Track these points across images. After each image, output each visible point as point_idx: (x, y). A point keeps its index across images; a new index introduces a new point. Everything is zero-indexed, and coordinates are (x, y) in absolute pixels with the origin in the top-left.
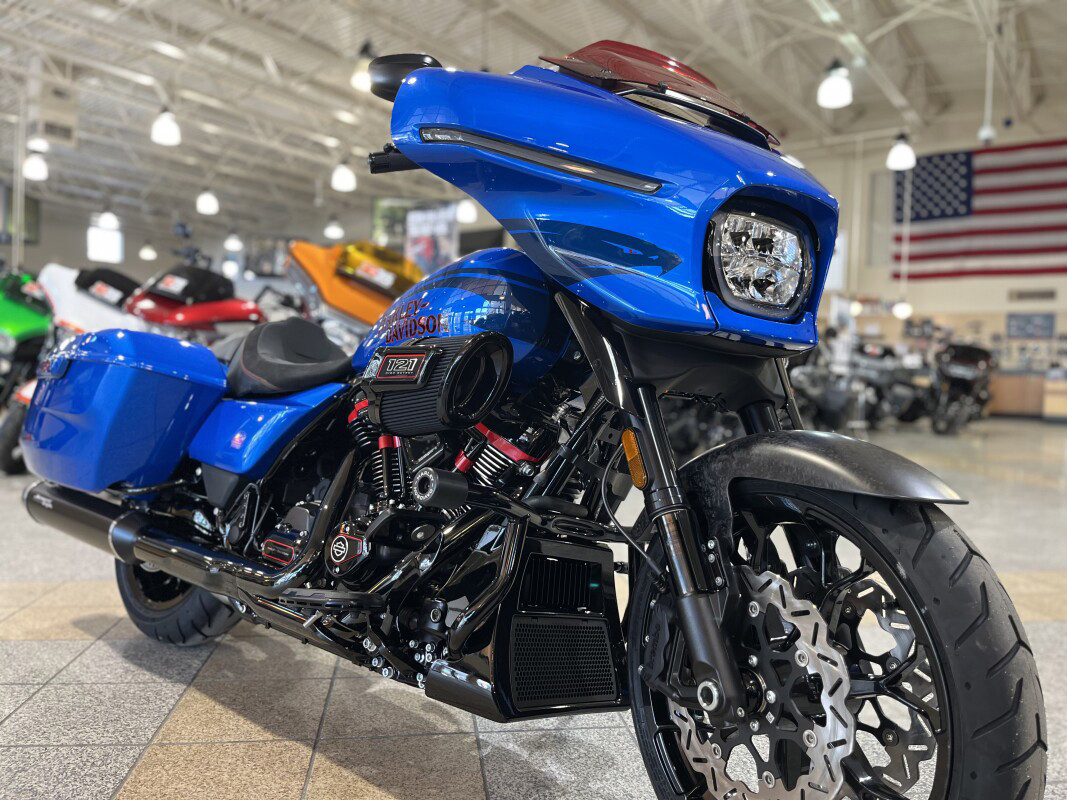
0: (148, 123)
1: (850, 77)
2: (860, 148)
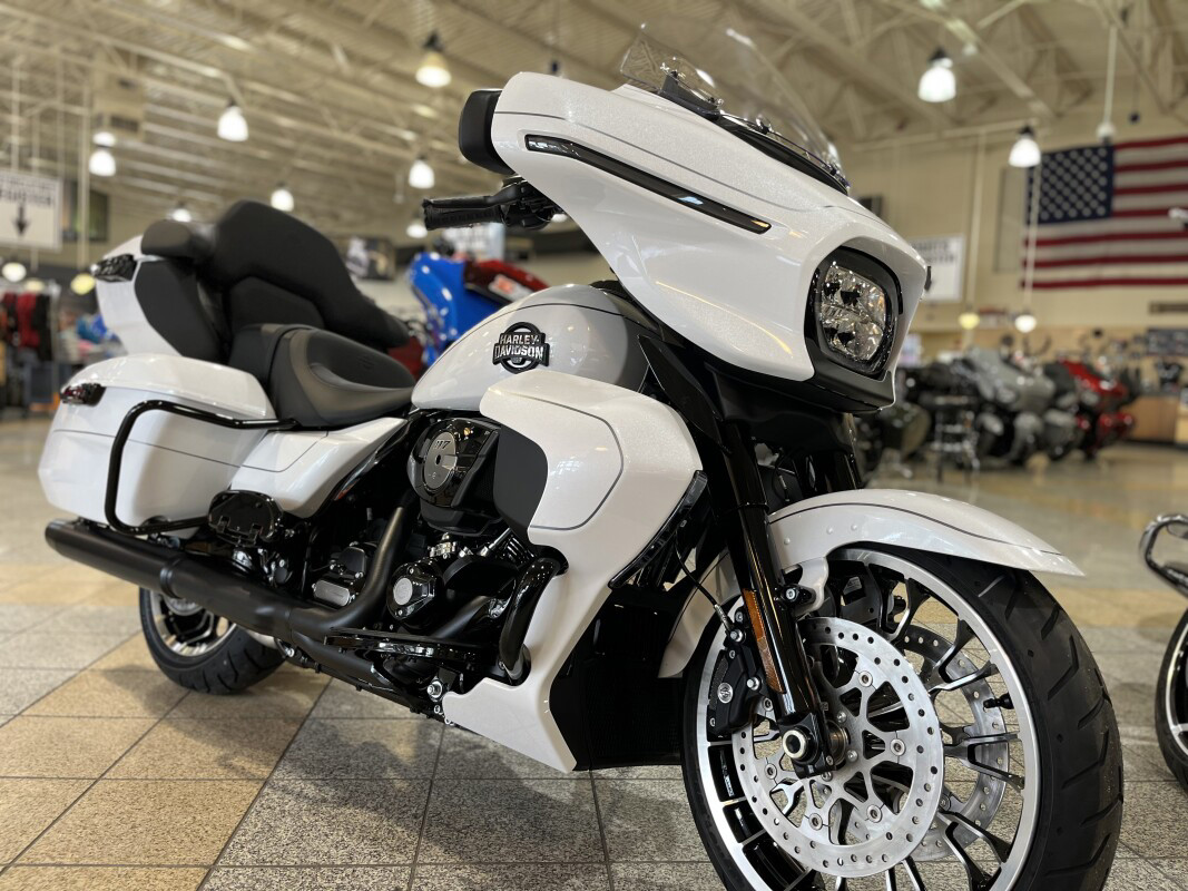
0: (215, 114)
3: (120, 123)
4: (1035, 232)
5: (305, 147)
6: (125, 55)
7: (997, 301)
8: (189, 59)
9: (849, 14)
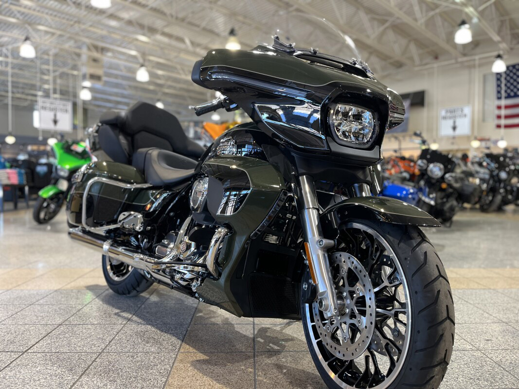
0: (134, 71)
1: (470, 28)
2: (477, 62)
3: (93, 77)
4: (503, 102)
5: (170, 83)
6: (96, 48)
7: (486, 135)
8: (124, 47)
9: (416, 8)
